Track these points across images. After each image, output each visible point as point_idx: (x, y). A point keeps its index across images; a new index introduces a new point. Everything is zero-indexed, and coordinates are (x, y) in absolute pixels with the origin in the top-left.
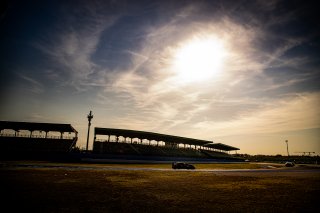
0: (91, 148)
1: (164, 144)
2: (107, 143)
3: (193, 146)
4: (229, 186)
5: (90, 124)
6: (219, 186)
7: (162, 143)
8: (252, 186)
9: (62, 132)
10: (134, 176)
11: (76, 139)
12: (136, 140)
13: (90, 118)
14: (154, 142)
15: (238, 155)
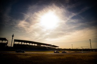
0: (12, 46)
1: (37, 45)
2: (18, 45)
3: (45, 46)
4: (55, 58)
5: (13, 38)
6: (52, 58)
7: (36, 45)
8: (62, 58)
9: (2, 41)
10: (26, 55)
11: (7, 43)
12: (28, 44)
13: (13, 36)
14: (33, 45)
15: (59, 49)
